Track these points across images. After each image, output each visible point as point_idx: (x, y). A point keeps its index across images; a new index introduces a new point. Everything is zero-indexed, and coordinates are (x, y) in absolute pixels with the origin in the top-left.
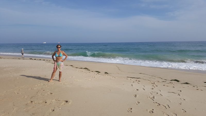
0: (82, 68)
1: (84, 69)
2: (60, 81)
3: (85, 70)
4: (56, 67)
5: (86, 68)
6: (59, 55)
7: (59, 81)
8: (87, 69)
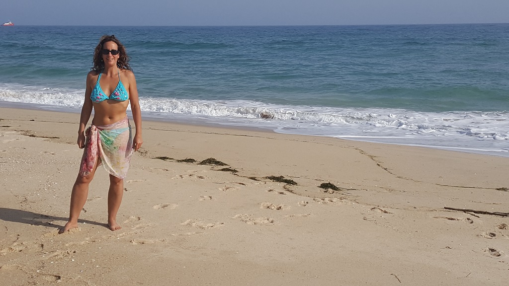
0: (191, 161)
1: (203, 163)
2: (114, 227)
3: (212, 169)
4: (99, 153)
5: (210, 161)
6: (112, 92)
7: (109, 226)
8: (218, 163)
